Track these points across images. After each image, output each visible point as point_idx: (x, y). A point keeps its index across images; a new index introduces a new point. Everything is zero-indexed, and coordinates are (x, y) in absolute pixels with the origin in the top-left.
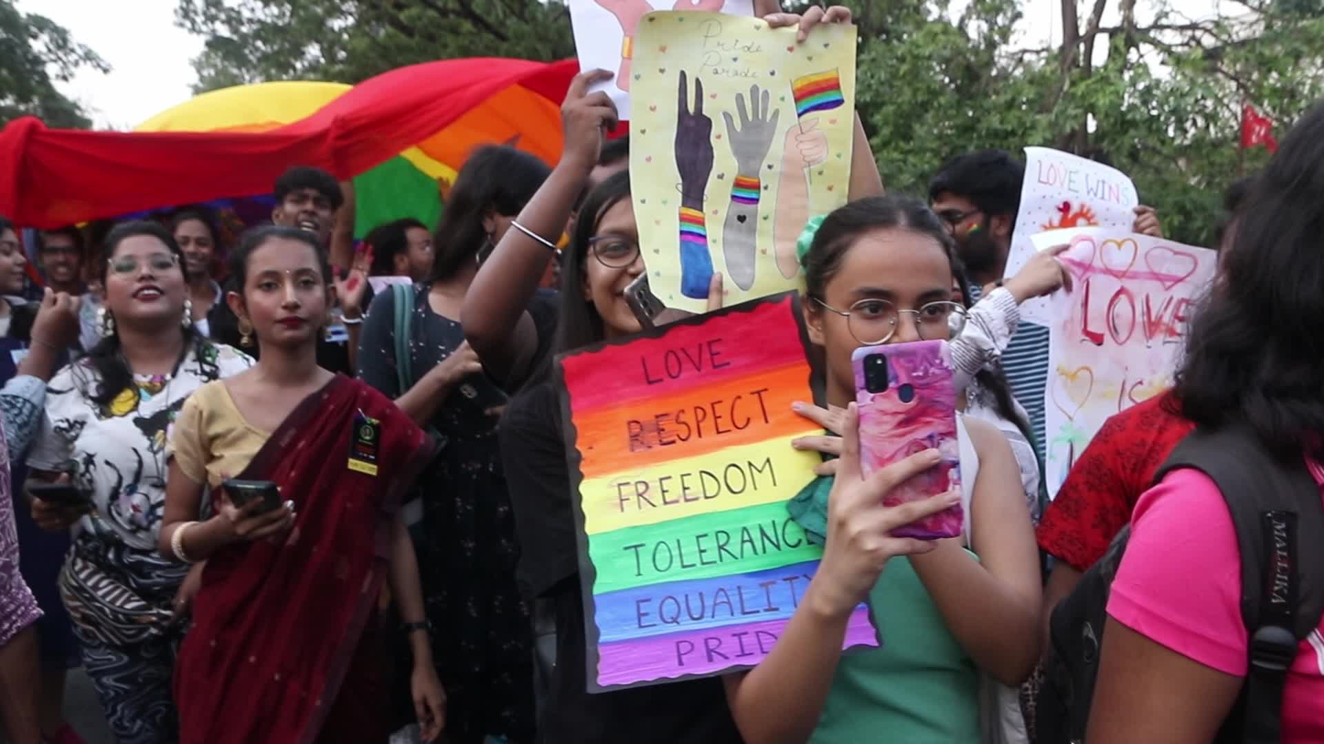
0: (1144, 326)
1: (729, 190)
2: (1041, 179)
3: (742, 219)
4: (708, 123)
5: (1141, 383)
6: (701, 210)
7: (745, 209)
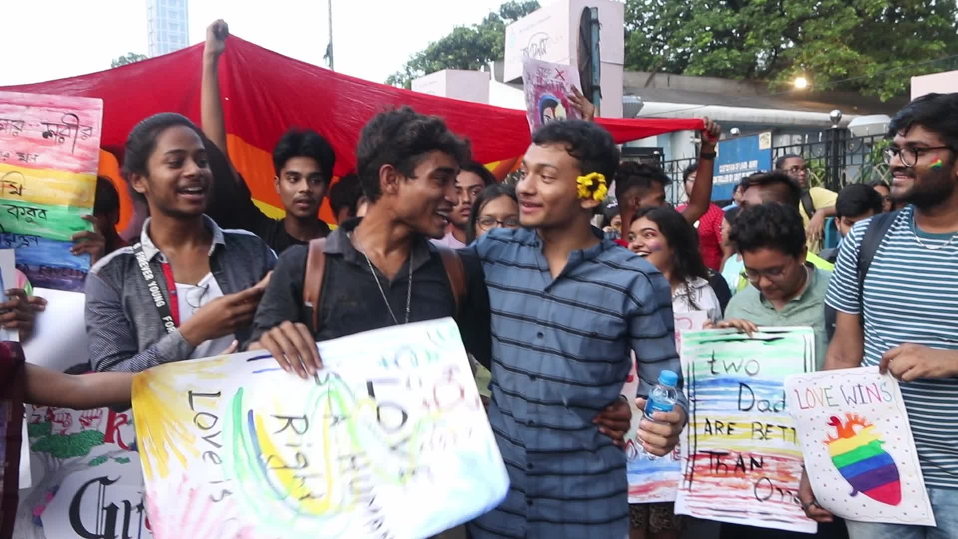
2: (803, 406)
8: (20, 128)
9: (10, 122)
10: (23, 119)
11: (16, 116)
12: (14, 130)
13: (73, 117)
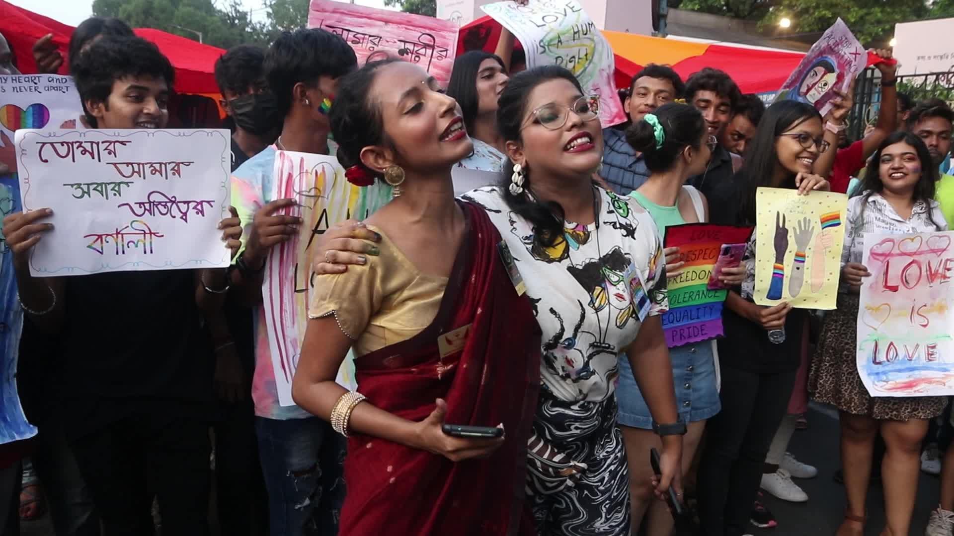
0: (928, 277)
1: (793, 257)
3: (798, 268)
4: (787, 231)
5: (925, 306)
6: (782, 264)
7: (800, 265)
8: (376, 43)
9: (367, 37)
10: (381, 35)
11: (374, 31)
12: (370, 45)
13: (429, 37)
